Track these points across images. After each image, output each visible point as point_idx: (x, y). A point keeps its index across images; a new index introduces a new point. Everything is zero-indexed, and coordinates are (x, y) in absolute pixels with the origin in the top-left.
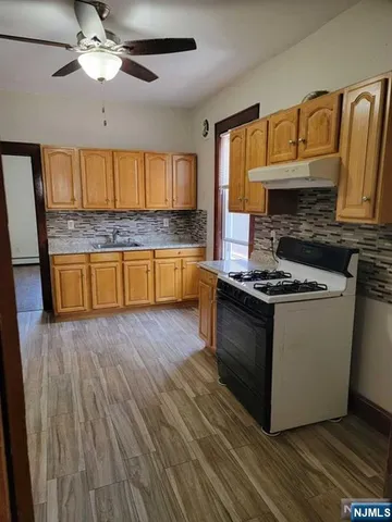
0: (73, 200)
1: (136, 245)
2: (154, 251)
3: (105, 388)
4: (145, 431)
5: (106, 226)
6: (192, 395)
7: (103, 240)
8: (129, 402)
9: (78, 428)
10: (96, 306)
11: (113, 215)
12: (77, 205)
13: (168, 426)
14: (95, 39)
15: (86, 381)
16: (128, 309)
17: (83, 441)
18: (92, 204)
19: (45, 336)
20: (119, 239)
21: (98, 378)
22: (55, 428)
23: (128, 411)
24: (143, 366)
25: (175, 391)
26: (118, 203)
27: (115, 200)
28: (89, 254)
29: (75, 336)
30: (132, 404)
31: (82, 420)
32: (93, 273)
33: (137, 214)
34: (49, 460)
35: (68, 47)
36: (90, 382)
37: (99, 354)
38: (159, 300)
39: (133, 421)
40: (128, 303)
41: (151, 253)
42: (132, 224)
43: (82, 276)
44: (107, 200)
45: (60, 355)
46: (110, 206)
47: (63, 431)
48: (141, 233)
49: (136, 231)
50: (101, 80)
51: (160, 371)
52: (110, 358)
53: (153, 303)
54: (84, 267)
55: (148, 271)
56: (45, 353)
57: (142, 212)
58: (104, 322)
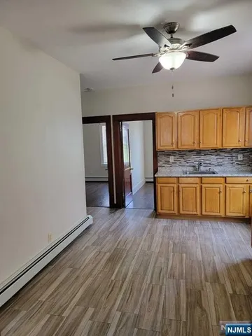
0: (172, 144)
1: (214, 173)
2: (226, 178)
3: (170, 266)
4: (183, 305)
5: (194, 160)
6: (230, 291)
7: (191, 169)
8: (181, 281)
9: (145, 286)
10: (182, 212)
11: (199, 152)
12: (174, 147)
13: (201, 307)
14: (165, 46)
15: (160, 258)
16: (204, 217)
17: (144, 296)
18: (184, 145)
19: (149, 225)
20: (202, 168)
21: (168, 259)
22: (132, 282)
23: (178, 286)
24: (200, 259)
25: (217, 284)
26: (201, 145)
27: (199, 142)
28: (179, 177)
29: (165, 229)
30: (182, 282)
31: (148, 282)
32: (181, 190)
33: (217, 151)
34: (122, 299)
35: (152, 55)
36: (162, 260)
37: (174, 243)
38: (229, 214)
39: (178, 294)
40: (204, 213)
41: (223, 180)
42: (213, 159)
43: (174, 191)
44: (194, 143)
45: (152, 238)
46: (196, 147)
47: (136, 285)
48: (219, 164)
49: (215, 163)
50: (172, 69)
51: (211, 265)
52: (181, 248)
53: (223, 216)
54: (175, 186)
55: (220, 192)
56: (145, 236)
57: (221, 150)
58: (186, 223)
